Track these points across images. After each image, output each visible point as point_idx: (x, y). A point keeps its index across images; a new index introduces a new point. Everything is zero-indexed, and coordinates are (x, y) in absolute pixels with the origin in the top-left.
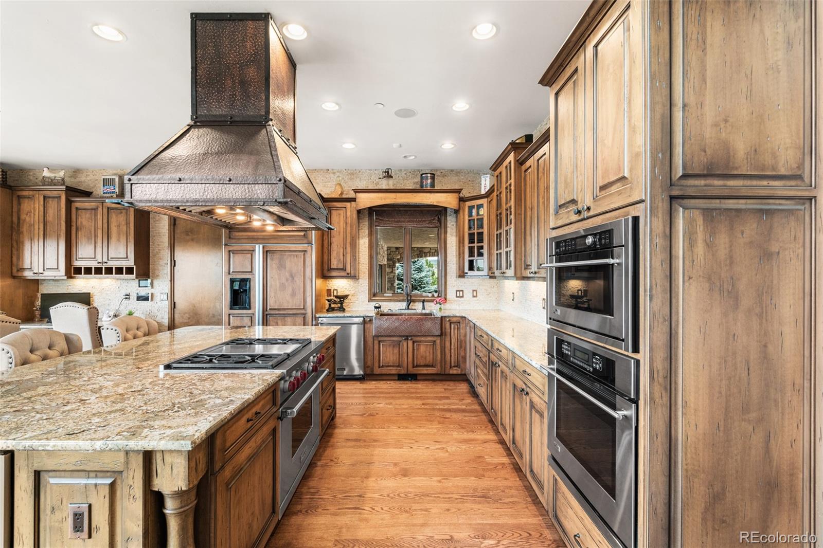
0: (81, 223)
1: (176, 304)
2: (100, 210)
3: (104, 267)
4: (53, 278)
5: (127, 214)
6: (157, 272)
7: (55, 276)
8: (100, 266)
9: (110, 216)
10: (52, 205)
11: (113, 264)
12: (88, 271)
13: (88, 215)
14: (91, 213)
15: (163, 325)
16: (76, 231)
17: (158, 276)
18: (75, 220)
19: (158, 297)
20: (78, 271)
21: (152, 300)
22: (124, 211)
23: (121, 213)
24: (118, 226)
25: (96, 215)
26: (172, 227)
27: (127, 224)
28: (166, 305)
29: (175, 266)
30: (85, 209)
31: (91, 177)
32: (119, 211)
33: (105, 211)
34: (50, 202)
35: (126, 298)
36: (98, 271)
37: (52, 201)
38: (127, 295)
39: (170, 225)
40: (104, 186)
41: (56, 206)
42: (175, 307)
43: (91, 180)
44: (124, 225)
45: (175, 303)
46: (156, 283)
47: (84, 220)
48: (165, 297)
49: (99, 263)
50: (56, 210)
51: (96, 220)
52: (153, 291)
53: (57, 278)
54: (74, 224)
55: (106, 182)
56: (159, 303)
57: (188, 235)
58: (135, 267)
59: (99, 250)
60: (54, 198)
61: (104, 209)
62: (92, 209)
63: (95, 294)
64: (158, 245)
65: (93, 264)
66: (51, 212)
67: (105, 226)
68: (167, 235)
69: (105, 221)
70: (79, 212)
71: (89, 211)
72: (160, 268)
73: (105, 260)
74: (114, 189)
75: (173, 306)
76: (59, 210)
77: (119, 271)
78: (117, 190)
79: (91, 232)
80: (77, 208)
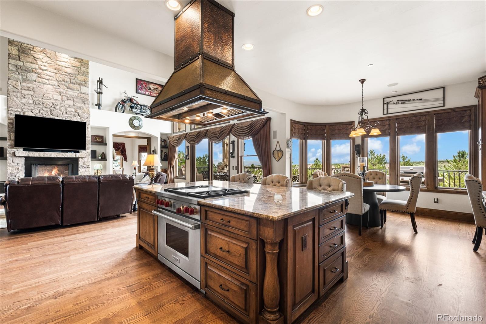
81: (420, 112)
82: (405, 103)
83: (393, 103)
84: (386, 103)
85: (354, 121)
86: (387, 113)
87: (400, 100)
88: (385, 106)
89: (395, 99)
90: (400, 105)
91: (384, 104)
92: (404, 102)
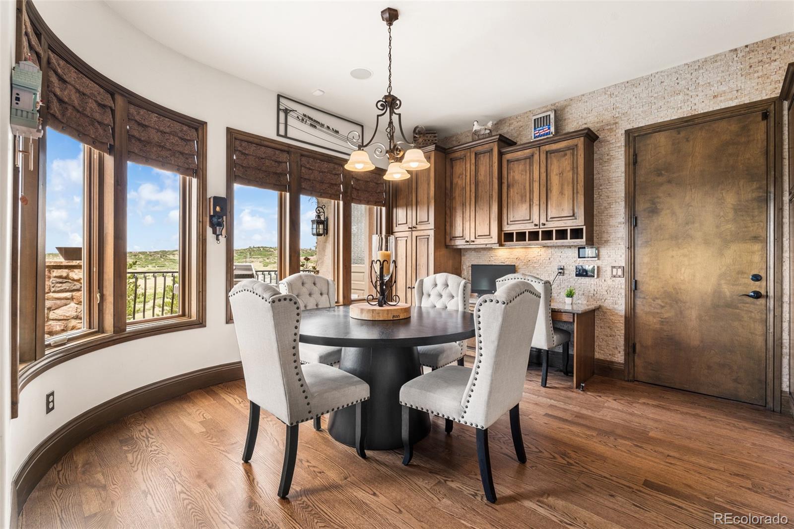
0: (513, 176)
1: (638, 282)
2: (536, 157)
3: (540, 230)
4: (484, 246)
5: (573, 154)
6: (605, 236)
7: (486, 244)
8: (535, 229)
9: (549, 162)
10: (484, 160)
11: (553, 226)
12: (521, 236)
13: (521, 167)
14: (525, 164)
15: (617, 314)
16: (508, 189)
17: (607, 242)
18: (506, 176)
19: (607, 272)
20: (509, 237)
21: (598, 276)
22: (569, 152)
23: (566, 155)
24: (561, 174)
25: (531, 164)
26: (631, 166)
27: (574, 169)
28: (621, 284)
29: (636, 225)
30: (518, 160)
31: (515, 124)
32: (562, 153)
33: (543, 156)
34: (482, 158)
35: (560, 273)
36: (534, 236)
37: (484, 156)
38: (561, 269)
39: (627, 165)
40: (535, 129)
41: (488, 160)
42: (636, 288)
43: (514, 129)
44: (569, 171)
45: (636, 282)
46: (604, 252)
47: (518, 174)
48: (620, 272)
49: (536, 225)
50: (488, 167)
51: (531, 172)
52: (599, 263)
53: (488, 246)
54: (505, 181)
55: (538, 123)
56: (609, 282)
57: (660, 175)
58: (584, 228)
59: (535, 209)
60: (485, 153)
61: (541, 153)
62: (526, 158)
63: (520, 266)
64: (608, 197)
65: (528, 228)
66: (483, 170)
67: (544, 175)
68: (623, 180)
69: (543, 170)
70: (511, 165)
71: (523, 162)
72: (611, 230)
73: (543, 221)
74: (549, 129)
75: (634, 287)
76: (491, 166)
77: (562, 234)
78: (552, 129)
79: (525, 189)
80: (508, 161)
81: (337, 157)
82: (315, 127)
83: (296, 116)
84: (282, 110)
85: (227, 128)
86: (285, 136)
87: (309, 116)
88: (282, 115)
89: (302, 110)
90: (306, 128)
91: (279, 110)
92: (315, 124)
